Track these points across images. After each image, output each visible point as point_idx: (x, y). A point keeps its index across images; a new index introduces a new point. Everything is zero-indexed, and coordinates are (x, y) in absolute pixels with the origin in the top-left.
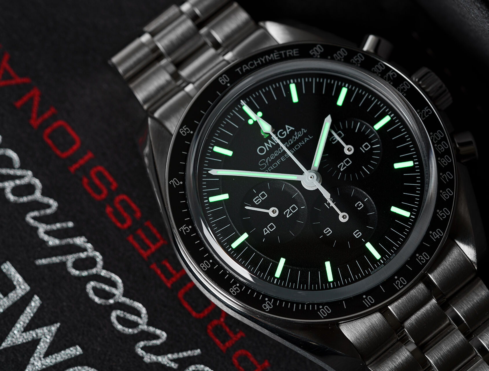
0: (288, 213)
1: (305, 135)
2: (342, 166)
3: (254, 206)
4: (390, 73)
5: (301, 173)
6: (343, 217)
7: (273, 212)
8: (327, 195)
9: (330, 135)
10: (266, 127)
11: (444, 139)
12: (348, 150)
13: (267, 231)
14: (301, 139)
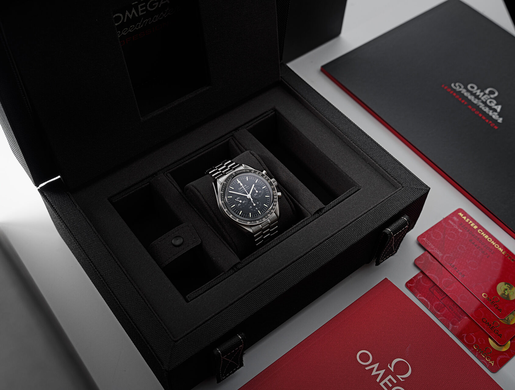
0: (243, 202)
1: (248, 187)
2: (255, 195)
3: (237, 199)
4: (267, 178)
5: (247, 194)
6: (254, 205)
7: (241, 201)
8: (252, 200)
9: (254, 188)
10: (241, 184)
11: (276, 193)
12: (257, 192)
13: (239, 205)
14: (248, 188)
